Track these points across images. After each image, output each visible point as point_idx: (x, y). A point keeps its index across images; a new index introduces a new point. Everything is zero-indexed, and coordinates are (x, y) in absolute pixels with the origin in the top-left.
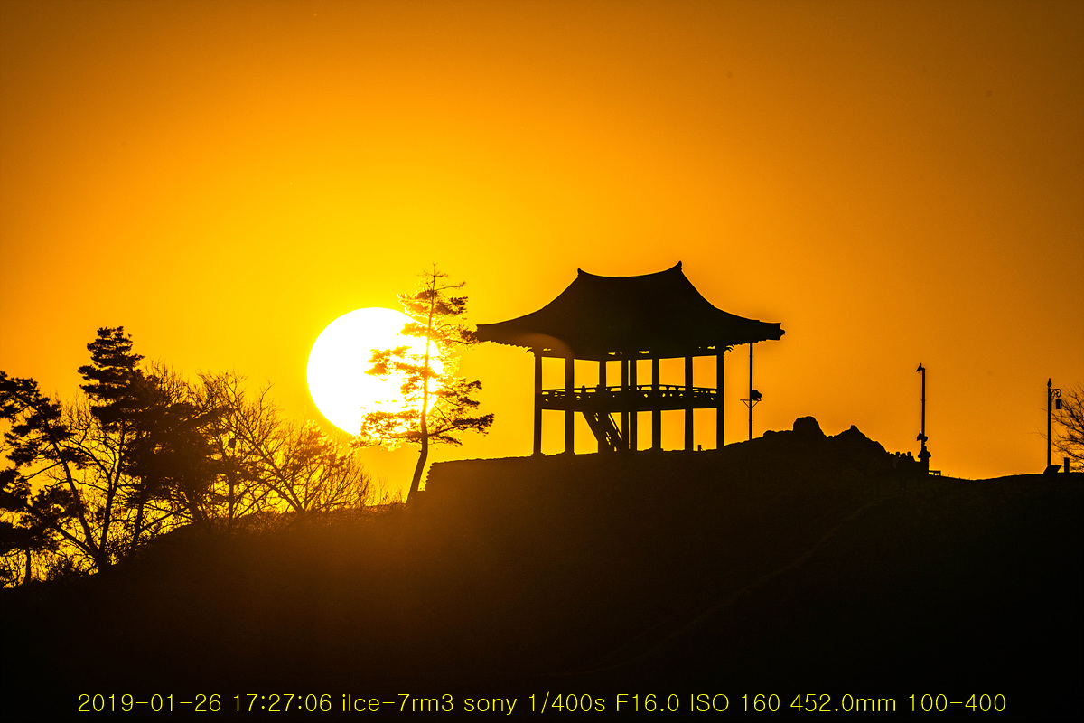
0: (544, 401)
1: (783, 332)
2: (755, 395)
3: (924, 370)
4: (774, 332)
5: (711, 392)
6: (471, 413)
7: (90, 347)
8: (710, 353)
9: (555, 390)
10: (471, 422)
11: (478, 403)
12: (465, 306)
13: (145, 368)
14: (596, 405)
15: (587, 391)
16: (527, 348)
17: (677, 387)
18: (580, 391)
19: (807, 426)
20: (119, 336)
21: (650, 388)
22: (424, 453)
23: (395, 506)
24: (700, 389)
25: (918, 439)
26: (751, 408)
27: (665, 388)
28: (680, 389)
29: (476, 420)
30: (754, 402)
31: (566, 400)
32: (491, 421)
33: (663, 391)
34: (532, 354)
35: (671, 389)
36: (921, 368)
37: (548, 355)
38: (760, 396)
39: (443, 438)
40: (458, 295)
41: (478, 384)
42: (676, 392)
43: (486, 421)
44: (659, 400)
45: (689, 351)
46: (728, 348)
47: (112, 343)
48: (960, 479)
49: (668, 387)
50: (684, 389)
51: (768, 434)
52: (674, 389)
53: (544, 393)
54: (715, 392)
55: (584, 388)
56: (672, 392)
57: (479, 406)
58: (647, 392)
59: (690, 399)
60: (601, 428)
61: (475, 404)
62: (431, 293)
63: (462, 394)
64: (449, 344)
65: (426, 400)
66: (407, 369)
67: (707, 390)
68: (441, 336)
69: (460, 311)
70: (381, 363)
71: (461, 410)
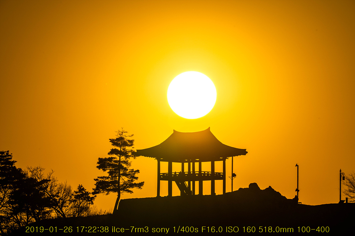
0: (161, 177)
1: (247, 152)
2: (234, 175)
3: (298, 166)
4: (243, 152)
5: (221, 174)
6: (136, 181)
8: (221, 160)
9: (165, 173)
10: (136, 185)
11: (138, 178)
12: (133, 143)
15: (177, 174)
16: (155, 158)
17: (208, 172)
18: (174, 174)
19: (254, 186)
20: (7, 154)
21: (198, 173)
22: (119, 196)
23: (109, 214)
24: (217, 173)
25: (296, 191)
26: (232, 180)
27: (203, 173)
28: (209, 173)
29: (138, 184)
30: (233, 178)
31: (169, 177)
32: (143, 184)
33: (203, 174)
34: (156, 160)
35: (206, 173)
36: (297, 165)
37: (162, 161)
38: (236, 175)
39: (126, 190)
40: (131, 139)
41: (138, 171)
42: (208, 174)
43: (140, 185)
44: (201, 177)
45: (213, 159)
46: (227, 158)
47: (5, 156)
48: (309, 205)
49: (205, 172)
50: (211, 173)
51: (240, 189)
52: (207, 173)
53: (161, 174)
54: (222, 174)
55: (175, 173)
56: (206, 174)
57: (138, 179)
58: (197, 174)
59: (213, 176)
60: (182, 187)
61: (137, 178)
62: (121, 139)
63: (132, 175)
64: (127, 157)
65: (119, 177)
66: (113, 166)
67: (219, 173)
68: (124, 154)
69: (132, 145)
70: (103, 164)
71: (132, 181)
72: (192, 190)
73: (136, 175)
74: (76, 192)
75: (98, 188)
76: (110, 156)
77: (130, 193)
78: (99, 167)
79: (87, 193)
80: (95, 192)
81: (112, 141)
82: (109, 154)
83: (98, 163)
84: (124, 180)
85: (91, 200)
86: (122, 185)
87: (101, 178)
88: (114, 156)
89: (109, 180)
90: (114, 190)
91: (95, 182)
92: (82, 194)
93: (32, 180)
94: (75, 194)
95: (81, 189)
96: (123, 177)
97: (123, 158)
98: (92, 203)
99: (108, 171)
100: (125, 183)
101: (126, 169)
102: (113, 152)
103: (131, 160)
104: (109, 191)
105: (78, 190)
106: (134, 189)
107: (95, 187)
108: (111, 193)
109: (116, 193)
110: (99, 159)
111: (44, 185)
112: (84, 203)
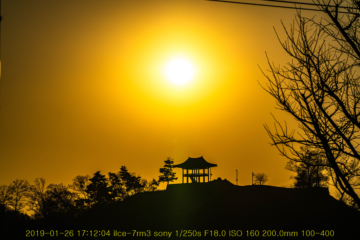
0: (184, 176)
4: (216, 165)
6: (174, 177)
7: (120, 169)
8: (207, 169)
9: (185, 174)
10: (174, 179)
13: (128, 172)
14: (192, 176)
19: (219, 179)
20: (124, 167)
22: (168, 183)
23: (164, 190)
25: (237, 181)
26: (211, 177)
31: (187, 175)
34: (182, 169)
36: (236, 170)
37: (184, 169)
38: (212, 175)
40: (172, 161)
41: (175, 173)
42: (202, 174)
43: (176, 179)
44: (199, 175)
45: (204, 169)
46: (209, 168)
47: (124, 168)
48: (241, 186)
51: (214, 180)
54: (208, 174)
59: (204, 175)
60: (192, 179)
61: (175, 176)
62: (169, 161)
63: (173, 175)
64: (171, 168)
65: (168, 176)
66: (166, 171)
67: (206, 174)
68: (170, 167)
69: (173, 163)
70: (162, 170)
71: (173, 177)
72: (196, 180)
73: (175, 175)
74: (152, 182)
75: (160, 180)
76: (165, 168)
77: (172, 182)
78: (160, 172)
79: (156, 182)
80: (159, 181)
81: (165, 161)
82: (164, 167)
83: (160, 170)
84: (170, 177)
85: (158, 185)
86: (169, 179)
87: (161, 176)
88: (166, 167)
89: (164, 177)
90: (166, 181)
91: (159, 178)
92: (155, 182)
93: (134, 177)
94: (151, 182)
95: (154, 180)
96: (170, 176)
97: (169, 168)
98: (158, 186)
99: (164, 173)
100: (170, 178)
101: (171, 172)
102: (165, 166)
103: (172, 169)
104: (164, 181)
105: (153, 181)
106: (174, 180)
107: (159, 180)
108: (165, 182)
109: (167, 182)
110: (160, 169)
111: (139, 179)
112: (155, 186)
